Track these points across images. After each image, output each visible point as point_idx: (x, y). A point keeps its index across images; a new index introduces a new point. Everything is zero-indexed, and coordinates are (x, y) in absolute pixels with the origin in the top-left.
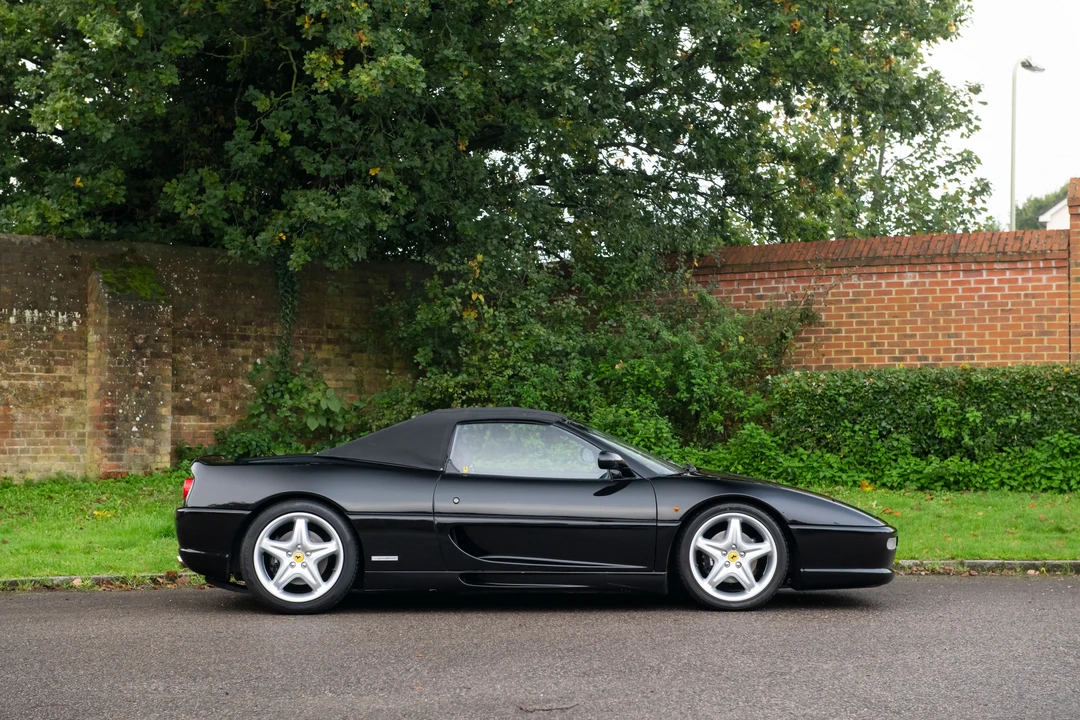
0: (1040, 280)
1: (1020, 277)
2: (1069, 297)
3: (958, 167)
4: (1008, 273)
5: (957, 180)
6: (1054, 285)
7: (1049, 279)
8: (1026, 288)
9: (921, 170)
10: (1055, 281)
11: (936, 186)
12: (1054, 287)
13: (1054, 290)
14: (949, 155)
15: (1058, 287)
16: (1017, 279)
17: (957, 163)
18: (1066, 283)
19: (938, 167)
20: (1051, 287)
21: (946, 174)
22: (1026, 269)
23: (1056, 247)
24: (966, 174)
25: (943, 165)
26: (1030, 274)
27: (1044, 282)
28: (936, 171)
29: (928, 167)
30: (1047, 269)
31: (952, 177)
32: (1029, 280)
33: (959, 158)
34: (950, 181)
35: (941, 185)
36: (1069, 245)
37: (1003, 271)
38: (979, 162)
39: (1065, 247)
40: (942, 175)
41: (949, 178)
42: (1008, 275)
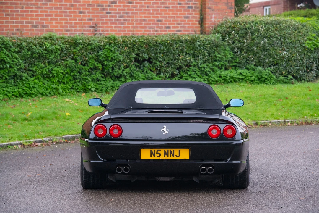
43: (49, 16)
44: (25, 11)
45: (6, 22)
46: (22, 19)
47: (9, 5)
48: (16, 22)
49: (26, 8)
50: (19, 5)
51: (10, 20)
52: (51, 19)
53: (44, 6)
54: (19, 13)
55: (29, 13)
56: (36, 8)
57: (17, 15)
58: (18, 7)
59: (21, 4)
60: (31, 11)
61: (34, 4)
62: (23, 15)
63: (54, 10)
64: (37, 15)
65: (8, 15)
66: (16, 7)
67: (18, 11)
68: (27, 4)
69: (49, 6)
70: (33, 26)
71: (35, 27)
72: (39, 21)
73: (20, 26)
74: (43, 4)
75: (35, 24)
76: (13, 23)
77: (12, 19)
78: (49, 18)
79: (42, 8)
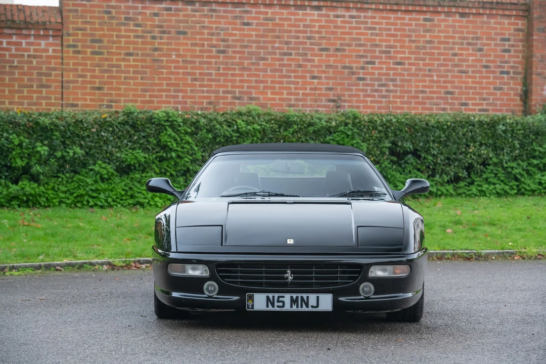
0: (40, 44)
1: (24, 41)
2: (62, 59)
4: (14, 37)
6: (51, 49)
7: (46, 45)
8: (29, 50)
10: (51, 46)
12: (51, 51)
13: (51, 53)
15: (54, 51)
16: (22, 43)
18: (59, 48)
20: (47, 51)
22: (28, 36)
23: (53, 20)
26: (32, 39)
27: (43, 46)
30: (46, 37)
32: (31, 44)
36: (62, 19)
37: (10, 35)
39: (59, 20)
42: (14, 39)
43: (262, 82)
44: (222, 75)
45: (192, 91)
46: (217, 86)
47: (197, 64)
48: (208, 92)
49: (224, 69)
50: (214, 65)
51: (198, 88)
52: (265, 87)
53: (253, 67)
54: (214, 77)
55: (230, 78)
56: (240, 69)
57: (209, 80)
58: (212, 68)
59: (216, 63)
60: (233, 75)
61: (238, 64)
62: (219, 81)
63: (269, 73)
64: (241, 81)
65: (196, 80)
66: (208, 69)
67: (211, 74)
68: (227, 63)
69: (261, 67)
70: (235, 98)
71: (239, 98)
72: (245, 89)
73: (213, 98)
74: (253, 64)
75: (237, 95)
76: (203, 92)
77: (201, 86)
78: (262, 85)
79: (250, 70)
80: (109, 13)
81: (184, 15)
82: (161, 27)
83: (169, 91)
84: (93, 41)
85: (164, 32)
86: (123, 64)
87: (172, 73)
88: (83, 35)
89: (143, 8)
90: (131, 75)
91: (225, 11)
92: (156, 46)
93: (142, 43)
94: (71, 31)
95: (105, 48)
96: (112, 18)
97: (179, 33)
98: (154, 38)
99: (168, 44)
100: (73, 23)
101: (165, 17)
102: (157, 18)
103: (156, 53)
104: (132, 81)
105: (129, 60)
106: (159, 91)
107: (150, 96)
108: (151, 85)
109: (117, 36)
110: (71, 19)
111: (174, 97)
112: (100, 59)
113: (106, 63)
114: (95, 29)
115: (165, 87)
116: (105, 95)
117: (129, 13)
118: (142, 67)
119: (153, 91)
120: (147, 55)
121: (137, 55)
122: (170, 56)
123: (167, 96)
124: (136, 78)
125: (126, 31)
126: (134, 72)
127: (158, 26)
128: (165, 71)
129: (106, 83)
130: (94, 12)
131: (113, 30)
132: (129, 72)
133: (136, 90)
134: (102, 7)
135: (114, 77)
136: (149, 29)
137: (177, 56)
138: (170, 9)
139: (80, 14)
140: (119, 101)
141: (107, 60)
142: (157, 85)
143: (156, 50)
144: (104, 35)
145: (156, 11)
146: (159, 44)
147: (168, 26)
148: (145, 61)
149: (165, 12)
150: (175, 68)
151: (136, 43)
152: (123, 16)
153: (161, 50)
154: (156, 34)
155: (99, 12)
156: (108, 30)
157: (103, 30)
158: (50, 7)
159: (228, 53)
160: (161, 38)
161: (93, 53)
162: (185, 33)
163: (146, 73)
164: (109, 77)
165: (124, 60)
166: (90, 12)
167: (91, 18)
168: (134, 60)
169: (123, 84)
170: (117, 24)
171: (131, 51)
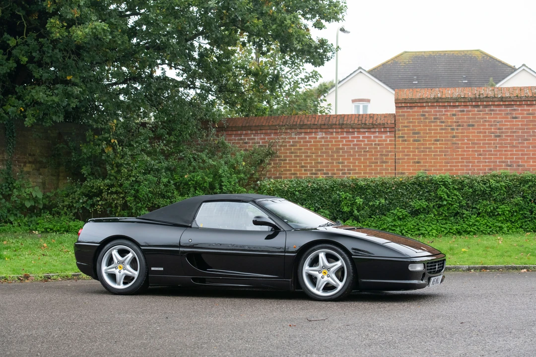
0: (382, 137)
1: (372, 136)
2: (395, 145)
3: (310, 79)
4: (367, 133)
5: (310, 85)
6: (388, 139)
7: (386, 137)
8: (375, 141)
9: (292, 80)
10: (389, 138)
11: (299, 88)
12: (388, 141)
13: (388, 142)
14: (306, 72)
15: (390, 141)
17: (310, 77)
18: (394, 139)
19: (301, 78)
20: (387, 140)
21: (304, 82)
22: (375, 132)
23: (389, 122)
24: (314, 82)
25: (303, 77)
26: (377, 134)
27: (384, 138)
28: (300, 80)
29: (296, 78)
30: (385, 132)
31: (308, 84)
32: (377, 137)
33: (311, 75)
34: (306, 85)
35: (302, 87)
36: (395, 121)
37: (365, 132)
38: (321, 77)
39: (393, 122)
40: (303, 82)
41: (306, 84)
42: (367, 134)
43: (526, 154)
44: (499, 151)
45: (478, 162)
46: (495, 158)
47: (482, 145)
48: (489, 162)
49: (499, 147)
50: (492, 145)
51: (482, 160)
52: (528, 158)
53: (520, 145)
54: (493, 153)
55: (504, 153)
56: (510, 147)
57: (489, 155)
58: (492, 147)
59: (494, 144)
60: (505, 151)
61: (509, 144)
62: (496, 155)
63: (531, 149)
64: (511, 155)
65: (481, 155)
66: (489, 147)
67: (491, 151)
68: (501, 144)
69: (525, 145)
70: (507, 165)
71: (510, 166)
72: (514, 160)
73: (492, 166)
74: (519, 143)
75: (509, 163)
76: (486, 162)
77: (484, 158)
78: (526, 157)
79: (518, 147)
80: (424, 115)
81: (472, 114)
82: (458, 122)
83: (463, 162)
84: (414, 133)
85: (459, 126)
86: (433, 146)
87: (464, 151)
88: (408, 130)
89: (445, 111)
90: (438, 153)
91: (500, 111)
92: (454, 134)
93: (445, 133)
94: (400, 128)
95: (421, 137)
96: (426, 118)
97: (469, 125)
98: (453, 129)
99: (462, 133)
100: (402, 123)
101: (460, 116)
102: (454, 117)
103: (454, 139)
104: (439, 157)
105: (437, 144)
106: (456, 162)
107: (451, 166)
108: (451, 159)
109: (429, 130)
110: (401, 121)
111: (466, 166)
112: (419, 144)
113: (422, 146)
114: (416, 126)
115: (460, 160)
116: (422, 166)
117: (437, 115)
118: (445, 148)
119: (453, 163)
120: (448, 140)
121: (442, 140)
122: (464, 140)
123: (461, 166)
124: (442, 155)
125: (434, 126)
126: (440, 151)
127: (455, 122)
128: (460, 150)
129: (422, 159)
130: (415, 116)
131: (427, 126)
132: (437, 151)
133: (442, 162)
134: (420, 112)
135: (428, 155)
136: (449, 124)
137: (468, 140)
138: (463, 111)
139: (406, 117)
140: (431, 170)
141: (423, 144)
142: (455, 159)
143: (454, 137)
144: (421, 130)
145: (454, 113)
146: (456, 133)
147: (462, 122)
148: (447, 144)
149: (460, 113)
150: (467, 148)
151: (442, 133)
152: (433, 117)
153: (458, 137)
154: (454, 127)
155: (418, 115)
156: (423, 126)
157: (420, 126)
158: (389, 114)
159: (503, 137)
160: (457, 129)
161: (414, 141)
162: (473, 125)
163: (447, 152)
164: (424, 155)
165: (433, 144)
166: (412, 115)
167: (413, 119)
168: (440, 144)
169: (433, 159)
170: (429, 122)
171: (438, 138)
